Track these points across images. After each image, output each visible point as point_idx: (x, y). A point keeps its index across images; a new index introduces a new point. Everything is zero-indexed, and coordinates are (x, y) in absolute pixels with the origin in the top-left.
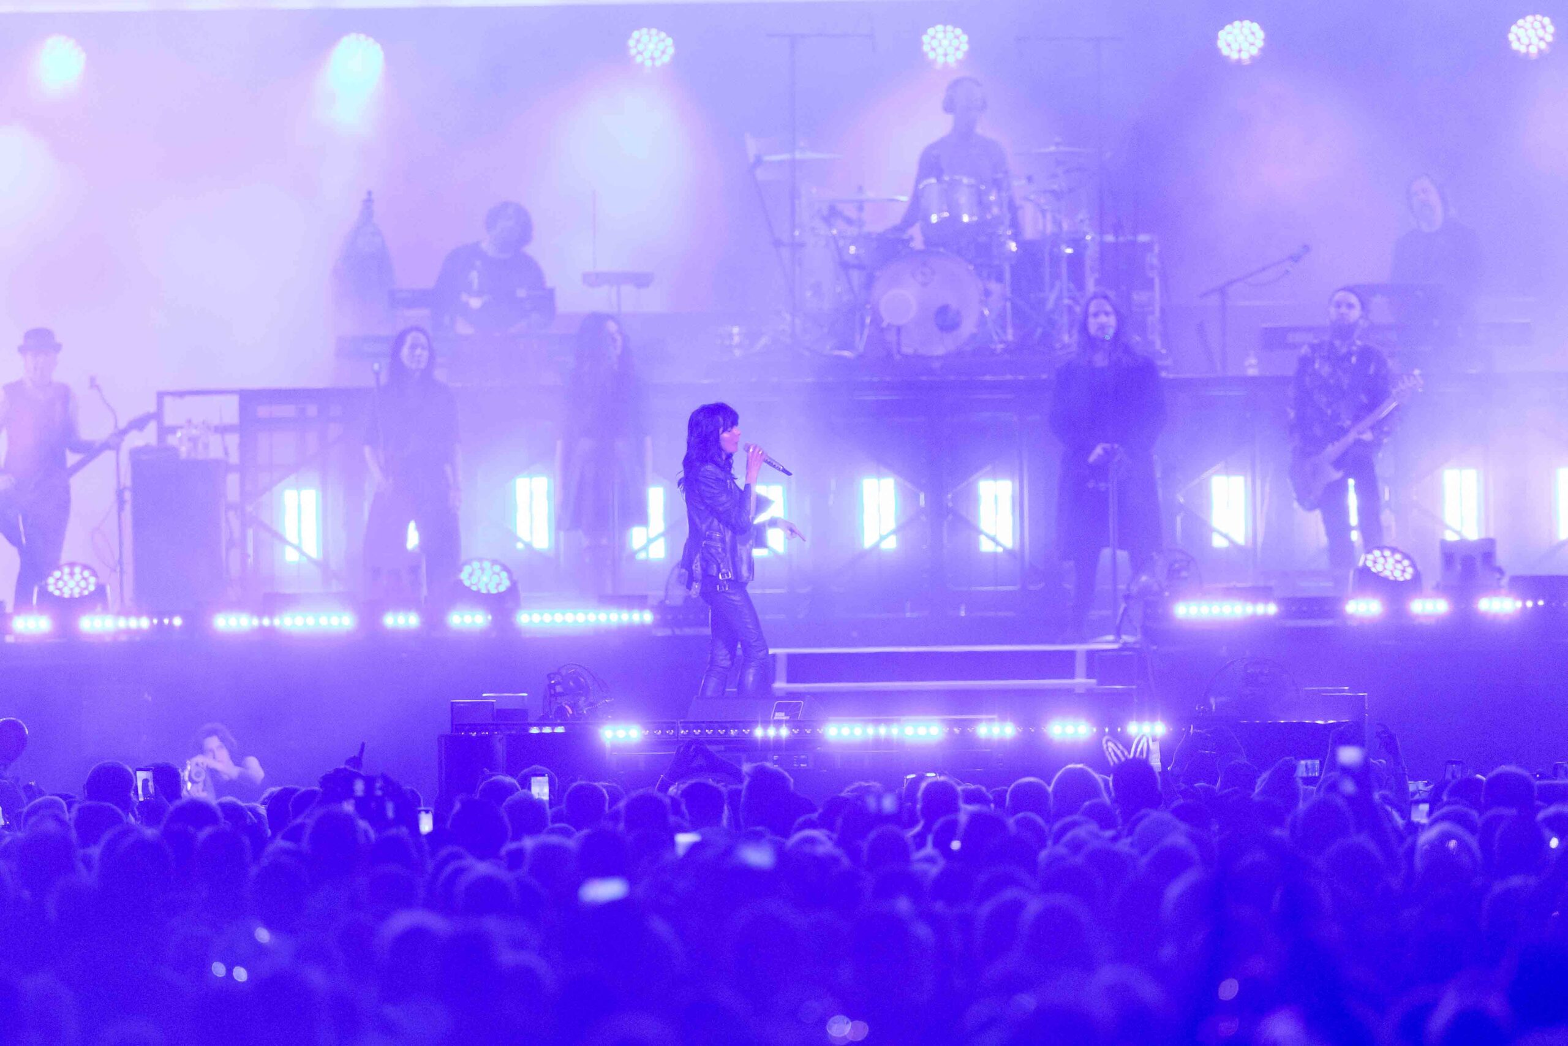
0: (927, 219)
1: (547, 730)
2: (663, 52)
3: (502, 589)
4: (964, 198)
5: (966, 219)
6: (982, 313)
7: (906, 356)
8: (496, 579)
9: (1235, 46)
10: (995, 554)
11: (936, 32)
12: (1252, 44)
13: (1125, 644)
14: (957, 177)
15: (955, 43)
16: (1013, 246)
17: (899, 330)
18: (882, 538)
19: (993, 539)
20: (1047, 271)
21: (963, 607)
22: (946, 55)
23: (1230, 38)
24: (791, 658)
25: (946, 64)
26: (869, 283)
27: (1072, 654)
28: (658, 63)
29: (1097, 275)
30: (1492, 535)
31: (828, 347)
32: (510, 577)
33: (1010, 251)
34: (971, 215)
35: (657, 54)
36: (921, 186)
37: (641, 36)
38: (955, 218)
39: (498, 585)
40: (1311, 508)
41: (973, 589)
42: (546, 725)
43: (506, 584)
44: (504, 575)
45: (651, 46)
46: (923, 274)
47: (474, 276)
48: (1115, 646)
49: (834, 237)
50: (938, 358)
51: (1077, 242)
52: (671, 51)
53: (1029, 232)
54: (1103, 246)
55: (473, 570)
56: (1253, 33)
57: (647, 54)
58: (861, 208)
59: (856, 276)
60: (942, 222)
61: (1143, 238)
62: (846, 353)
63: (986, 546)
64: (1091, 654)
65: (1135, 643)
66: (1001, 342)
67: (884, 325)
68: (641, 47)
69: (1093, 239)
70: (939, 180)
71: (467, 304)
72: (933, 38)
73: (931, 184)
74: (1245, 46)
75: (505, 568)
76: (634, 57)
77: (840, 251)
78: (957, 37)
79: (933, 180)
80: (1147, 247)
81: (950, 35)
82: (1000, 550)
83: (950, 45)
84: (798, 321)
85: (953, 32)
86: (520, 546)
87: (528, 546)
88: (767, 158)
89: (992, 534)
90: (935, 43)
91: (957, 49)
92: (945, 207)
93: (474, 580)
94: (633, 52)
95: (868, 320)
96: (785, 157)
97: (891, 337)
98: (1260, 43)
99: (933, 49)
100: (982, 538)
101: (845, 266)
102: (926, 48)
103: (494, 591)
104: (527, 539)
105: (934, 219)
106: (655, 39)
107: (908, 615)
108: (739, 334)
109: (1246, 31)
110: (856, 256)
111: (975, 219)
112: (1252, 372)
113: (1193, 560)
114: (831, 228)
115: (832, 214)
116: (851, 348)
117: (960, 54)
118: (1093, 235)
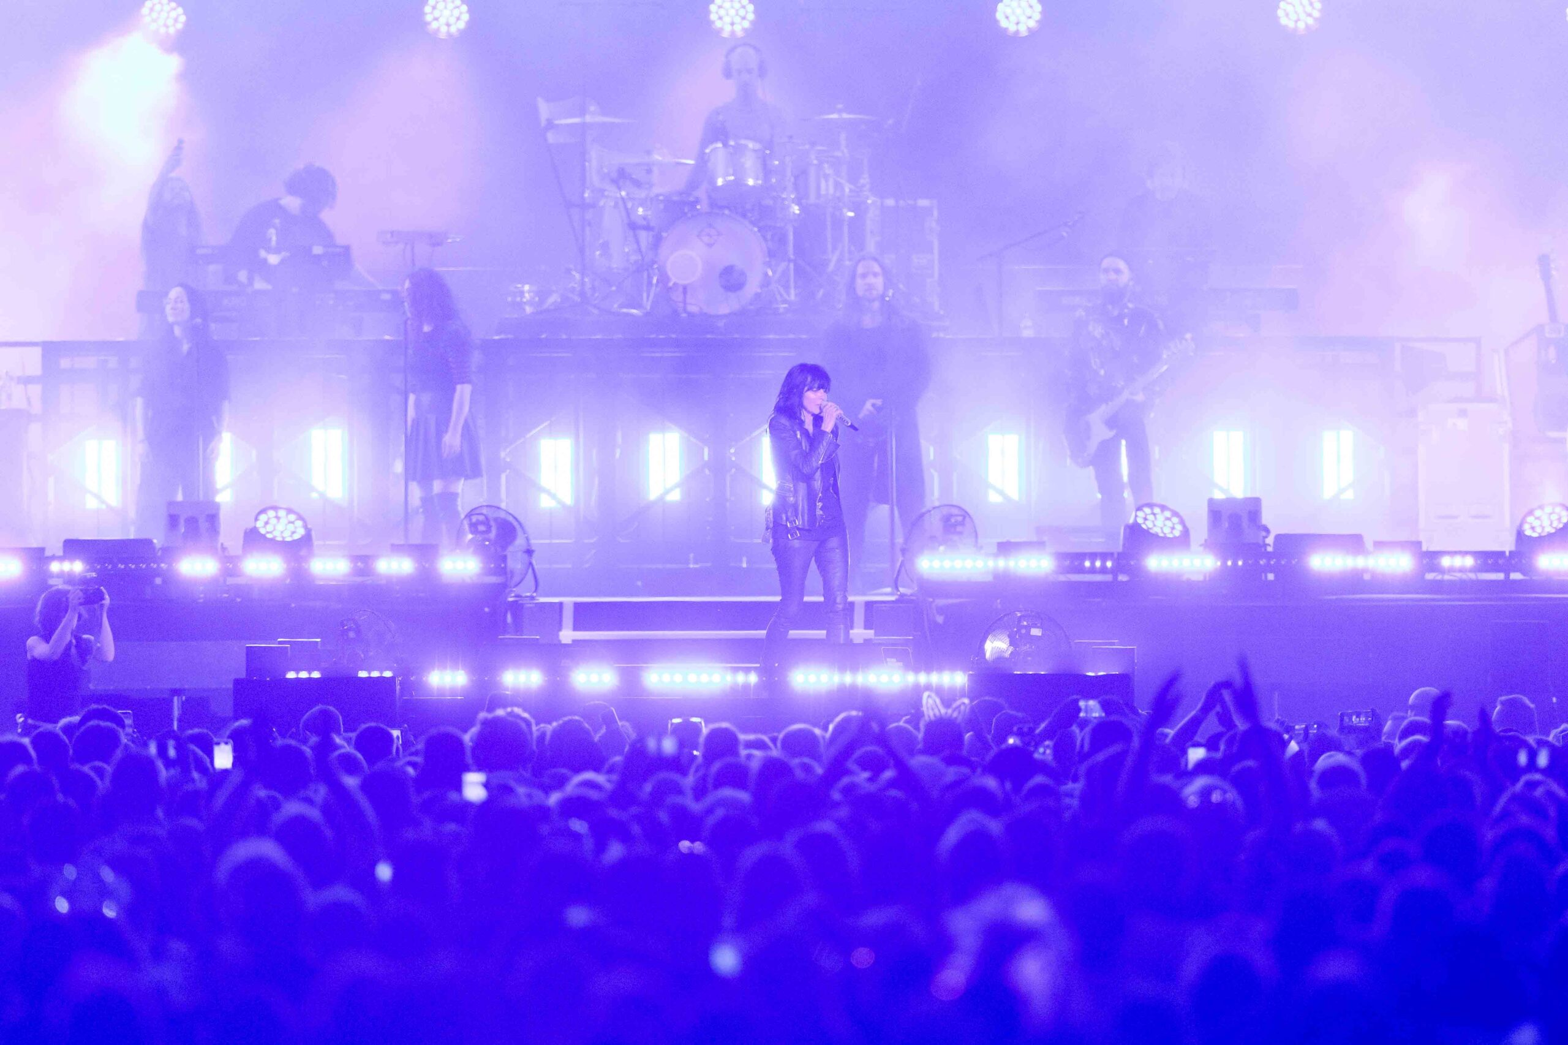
0: (713, 182)
2: (458, 19)
3: (296, 537)
4: (749, 162)
5: (751, 182)
6: (766, 274)
7: (691, 315)
8: (291, 527)
9: (1013, 19)
11: (723, 2)
12: (1030, 17)
13: (902, 595)
15: (742, 12)
16: (796, 209)
17: (685, 290)
18: (667, 492)
20: (829, 233)
21: (744, 559)
22: (732, 24)
23: (1008, 11)
24: (578, 606)
25: (733, 33)
26: (656, 245)
28: (453, 29)
29: (878, 238)
30: (1257, 495)
31: (616, 306)
32: (305, 527)
33: (794, 214)
34: (756, 179)
35: (452, 20)
36: (707, 151)
37: (436, 3)
38: (739, 183)
39: (293, 533)
41: (756, 541)
43: (300, 532)
44: (299, 523)
45: (447, 13)
46: (709, 235)
48: (893, 598)
49: (623, 199)
50: (722, 316)
51: (859, 208)
52: (466, 17)
53: (813, 198)
54: (883, 209)
55: (269, 519)
56: (1031, 7)
57: (443, 20)
58: (649, 171)
59: (644, 237)
60: (727, 184)
61: (923, 203)
62: (634, 311)
64: (869, 605)
65: (911, 595)
66: (785, 301)
67: (671, 284)
68: (437, 13)
69: (874, 203)
71: (265, 261)
72: (721, 7)
74: (1023, 19)
75: (300, 517)
76: (429, 23)
77: (628, 212)
78: (744, 7)
80: (927, 211)
81: (737, 5)
83: (737, 14)
84: (586, 280)
85: (740, 2)
86: (314, 495)
87: (322, 495)
88: (557, 122)
90: (722, 12)
91: (744, 18)
92: (731, 171)
93: (269, 528)
94: (429, 18)
95: (655, 281)
96: (576, 120)
97: (677, 296)
98: (1037, 16)
99: (720, 18)
101: (633, 226)
102: (713, 17)
103: (288, 539)
104: (321, 488)
105: (720, 182)
106: (451, 6)
107: (691, 566)
108: (529, 292)
109: (1024, 4)
110: (645, 218)
111: (760, 182)
112: (1028, 333)
113: (968, 514)
114: (620, 189)
115: (621, 177)
116: (638, 306)
117: (746, 24)
118: (874, 199)
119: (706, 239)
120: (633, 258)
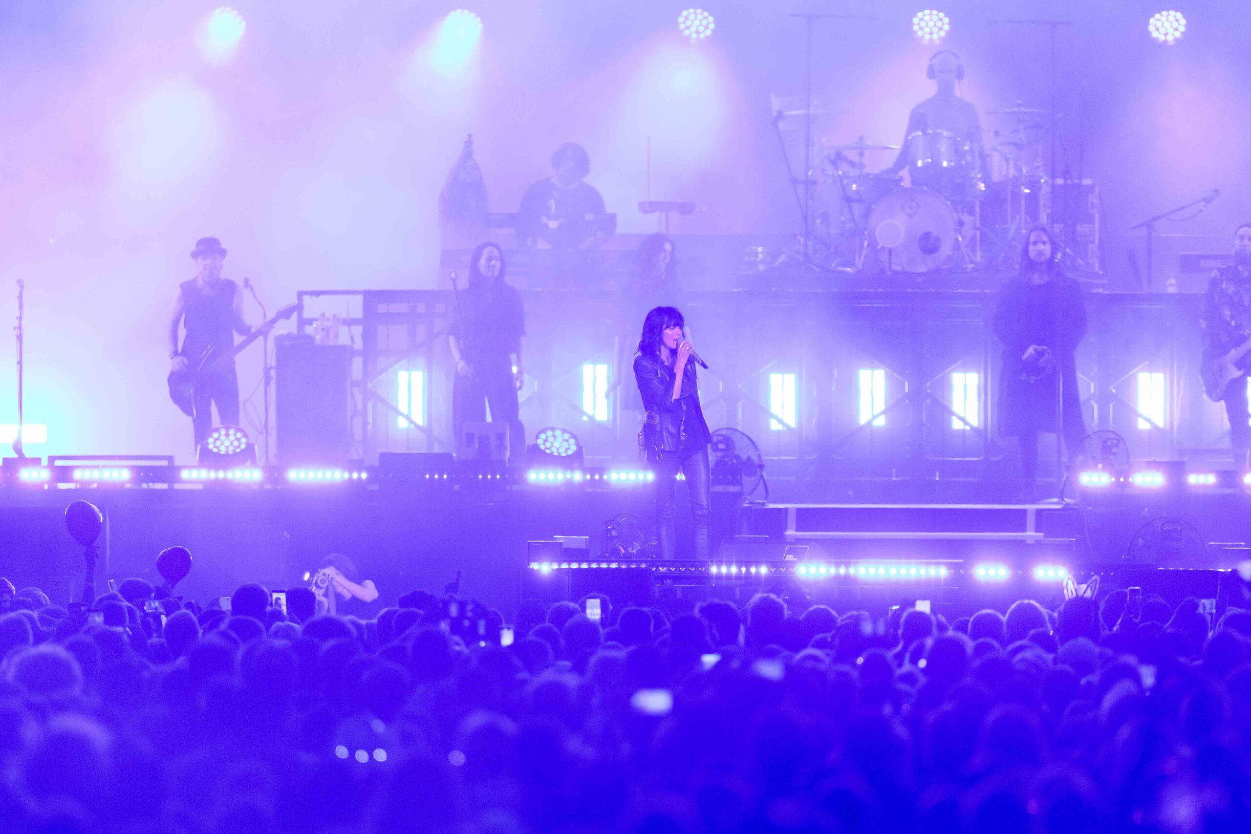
0: (914, 163)
1: (604, 565)
2: (706, 28)
3: (570, 452)
4: (944, 148)
5: (945, 164)
6: (957, 240)
7: (895, 273)
8: (565, 444)
9: (1163, 31)
10: (964, 431)
11: (924, 15)
12: (1176, 29)
13: (1067, 504)
14: (938, 131)
15: (939, 24)
16: (982, 186)
17: (890, 252)
18: (875, 417)
19: (963, 419)
20: (1009, 207)
21: (937, 474)
22: (931, 33)
23: (1159, 24)
24: (799, 510)
25: (931, 40)
26: (867, 215)
27: (1024, 512)
28: (702, 36)
29: (1049, 211)
31: (834, 265)
32: (577, 444)
33: (980, 190)
34: (949, 161)
35: (701, 29)
36: (910, 138)
37: (689, 14)
38: (936, 163)
39: (567, 449)
40: (1218, 400)
41: (947, 459)
42: (603, 562)
43: (574, 448)
44: (572, 441)
45: (697, 23)
46: (911, 208)
47: (552, 203)
48: (1059, 507)
49: (840, 176)
50: (920, 274)
51: (1034, 185)
52: (712, 26)
53: (996, 177)
54: (1054, 187)
55: (547, 437)
56: (1177, 20)
57: (693, 29)
58: (861, 154)
59: (857, 209)
60: (926, 167)
61: (1087, 182)
62: (849, 270)
63: (957, 425)
64: (1039, 512)
65: (1075, 504)
66: (972, 262)
67: (879, 247)
68: (688, 23)
69: (1046, 182)
70: (925, 133)
71: (546, 225)
72: (921, 19)
73: (918, 136)
74: (1171, 30)
75: (573, 436)
76: (682, 31)
77: (843, 188)
78: (941, 20)
79: (920, 133)
80: (1091, 189)
81: (935, 18)
82: (968, 428)
83: (935, 26)
84: (809, 243)
85: (937, 15)
86: (585, 418)
87: (591, 418)
88: (787, 113)
89: (962, 415)
90: (923, 24)
91: (941, 29)
92: (929, 154)
93: (548, 445)
94: (682, 27)
95: (866, 244)
96: (802, 112)
97: (884, 257)
98: (1182, 29)
99: (921, 29)
100: (954, 419)
101: (848, 200)
102: (916, 28)
103: (564, 455)
104: (590, 413)
105: (920, 163)
106: (700, 17)
107: (894, 479)
108: (762, 253)
109: (1171, 18)
110: (857, 192)
111: (952, 164)
112: (1172, 290)
113: (1122, 439)
114: (837, 168)
115: (838, 159)
116: (851, 264)
117: (942, 34)
118: (1046, 178)
119: (908, 210)
120: (848, 226)
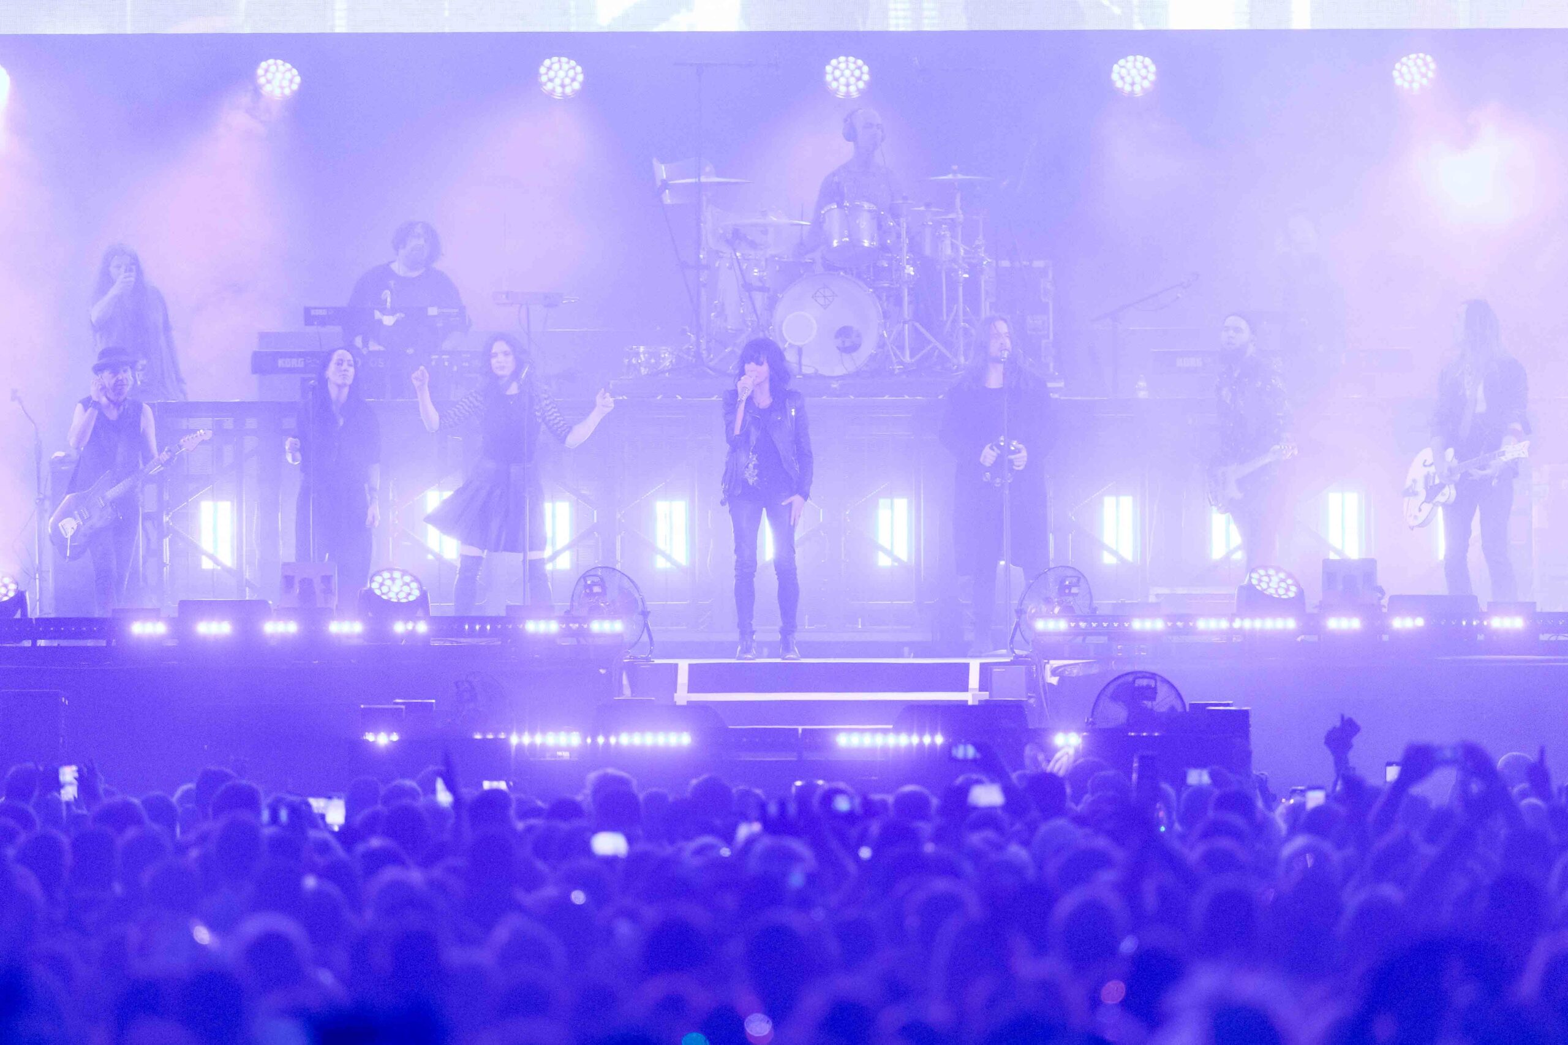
0: (828, 243)
3: (412, 598)
4: (865, 223)
5: (866, 244)
6: (881, 336)
7: (805, 376)
8: (406, 589)
9: (1128, 79)
11: (839, 63)
12: (1145, 78)
13: (1017, 657)
14: (858, 203)
15: (857, 73)
16: (911, 270)
17: (800, 350)
20: (944, 294)
21: (860, 621)
22: (848, 85)
23: (1124, 72)
24: (692, 668)
25: (848, 93)
26: (771, 306)
27: (966, 666)
28: (568, 90)
29: (992, 299)
30: (1372, 554)
32: (420, 588)
33: (908, 274)
34: (871, 239)
35: (567, 81)
36: (823, 212)
37: (552, 64)
38: (855, 243)
39: (409, 594)
41: (869, 602)
43: (416, 593)
44: (414, 585)
45: (562, 74)
46: (825, 297)
47: (387, 295)
48: (1007, 659)
49: (738, 259)
50: (837, 377)
51: (975, 269)
52: (580, 78)
54: (998, 270)
55: (384, 579)
56: (1146, 67)
57: (558, 81)
58: (765, 232)
59: (759, 298)
60: (843, 247)
61: (1037, 264)
64: (983, 667)
65: (1026, 656)
66: (901, 363)
68: (552, 74)
69: (989, 264)
70: (840, 206)
71: (380, 322)
73: (832, 210)
74: (1138, 79)
75: (416, 578)
76: (545, 84)
77: (743, 273)
78: (859, 68)
79: (834, 206)
80: (1042, 272)
81: (852, 66)
82: (896, 564)
83: (852, 75)
84: (702, 341)
85: (855, 63)
86: (430, 557)
88: (673, 182)
90: (837, 73)
91: (859, 79)
92: (846, 232)
93: (385, 589)
94: (544, 79)
96: (691, 180)
98: (1152, 77)
99: (836, 79)
101: (748, 287)
102: (829, 78)
103: (404, 601)
105: (835, 243)
106: (565, 67)
109: (1139, 65)
110: (760, 279)
111: (875, 243)
112: (1142, 395)
113: (1083, 576)
114: (735, 250)
115: (736, 237)
117: (861, 85)
118: (989, 260)
119: (821, 301)
120: (749, 319)
